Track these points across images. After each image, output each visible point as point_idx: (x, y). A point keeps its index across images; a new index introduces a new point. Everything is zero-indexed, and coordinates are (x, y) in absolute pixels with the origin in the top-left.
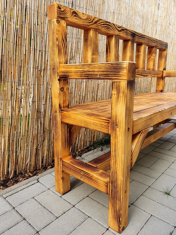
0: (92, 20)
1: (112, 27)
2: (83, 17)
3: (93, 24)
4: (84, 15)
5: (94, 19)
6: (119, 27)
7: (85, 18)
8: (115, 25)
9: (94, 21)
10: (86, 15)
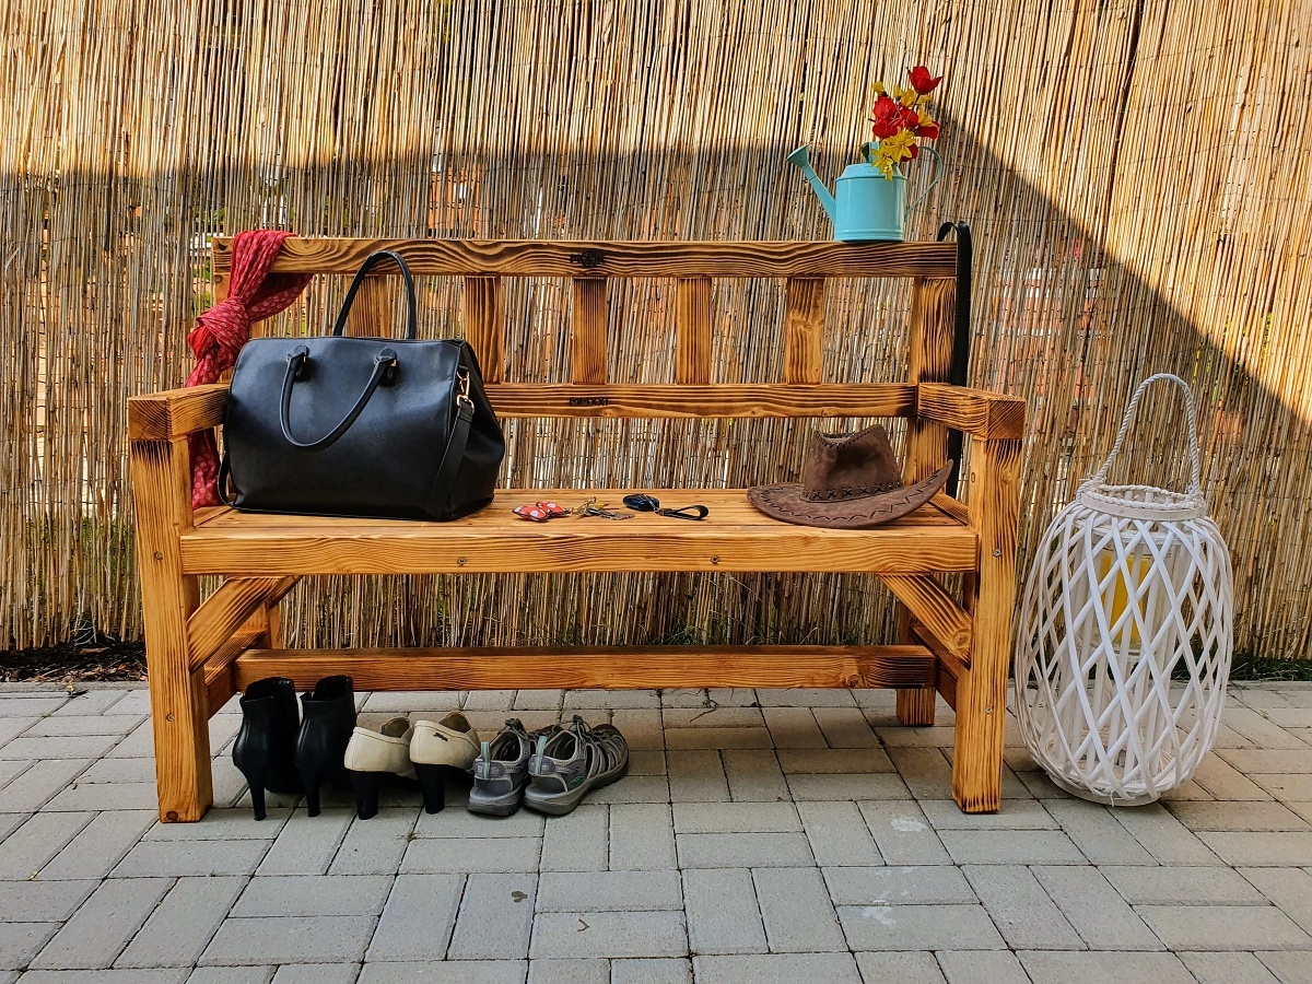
0: (344, 249)
1: (444, 252)
2: (306, 251)
3: (351, 260)
4: (311, 243)
5: (351, 247)
6: (485, 247)
7: (314, 250)
8: (467, 244)
9: (353, 252)
10: (319, 244)
